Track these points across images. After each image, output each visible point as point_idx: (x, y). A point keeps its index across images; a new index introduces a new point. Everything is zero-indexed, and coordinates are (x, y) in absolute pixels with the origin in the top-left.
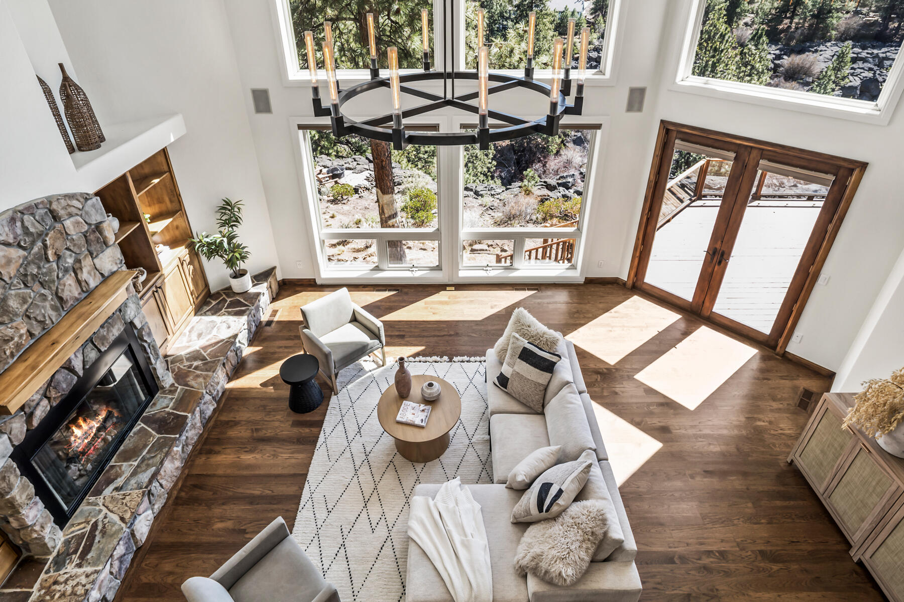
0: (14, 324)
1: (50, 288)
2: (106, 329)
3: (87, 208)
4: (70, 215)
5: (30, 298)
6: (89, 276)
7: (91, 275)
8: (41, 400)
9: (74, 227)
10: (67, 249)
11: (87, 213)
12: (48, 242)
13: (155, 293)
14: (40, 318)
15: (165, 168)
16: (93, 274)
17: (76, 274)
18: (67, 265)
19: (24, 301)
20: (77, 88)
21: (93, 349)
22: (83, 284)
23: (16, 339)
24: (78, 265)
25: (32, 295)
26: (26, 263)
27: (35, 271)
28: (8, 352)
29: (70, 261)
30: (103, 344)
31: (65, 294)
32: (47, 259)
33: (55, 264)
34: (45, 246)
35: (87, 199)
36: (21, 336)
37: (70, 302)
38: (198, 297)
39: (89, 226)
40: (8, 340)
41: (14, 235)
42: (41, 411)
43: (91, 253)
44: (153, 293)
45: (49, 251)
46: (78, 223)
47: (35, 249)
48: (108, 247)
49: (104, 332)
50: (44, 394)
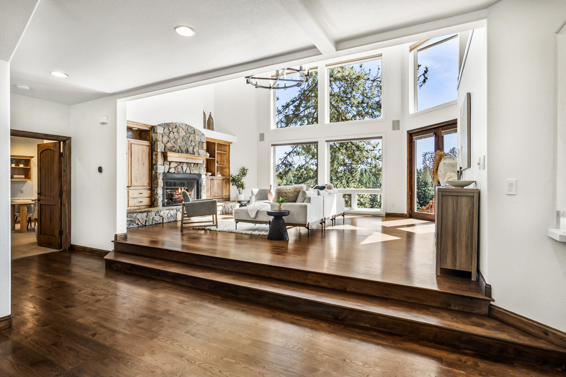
0: (177, 145)
1: (187, 146)
3: (202, 136)
4: (198, 135)
7: (196, 152)
8: (173, 168)
9: (197, 138)
10: (194, 141)
11: (202, 138)
12: (191, 136)
14: (182, 150)
15: (228, 151)
17: (193, 148)
19: (181, 143)
20: (212, 118)
21: (189, 169)
22: (194, 152)
24: (195, 147)
25: (183, 144)
26: (185, 136)
27: (186, 139)
28: (173, 150)
29: (193, 144)
30: (192, 171)
31: (189, 150)
32: (189, 139)
33: (190, 142)
34: (190, 136)
35: (203, 134)
36: (177, 149)
37: (189, 153)
38: (225, 196)
39: (201, 141)
40: (174, 147)
41: (185, 129)
42: (172, 170)
43: (199, 147)
44: (211, 179)
45: (190, 138)
46: (199, 138)
47: (188, 135)
48: (203, 149)
49: (194, 169)
50: (175, 168)
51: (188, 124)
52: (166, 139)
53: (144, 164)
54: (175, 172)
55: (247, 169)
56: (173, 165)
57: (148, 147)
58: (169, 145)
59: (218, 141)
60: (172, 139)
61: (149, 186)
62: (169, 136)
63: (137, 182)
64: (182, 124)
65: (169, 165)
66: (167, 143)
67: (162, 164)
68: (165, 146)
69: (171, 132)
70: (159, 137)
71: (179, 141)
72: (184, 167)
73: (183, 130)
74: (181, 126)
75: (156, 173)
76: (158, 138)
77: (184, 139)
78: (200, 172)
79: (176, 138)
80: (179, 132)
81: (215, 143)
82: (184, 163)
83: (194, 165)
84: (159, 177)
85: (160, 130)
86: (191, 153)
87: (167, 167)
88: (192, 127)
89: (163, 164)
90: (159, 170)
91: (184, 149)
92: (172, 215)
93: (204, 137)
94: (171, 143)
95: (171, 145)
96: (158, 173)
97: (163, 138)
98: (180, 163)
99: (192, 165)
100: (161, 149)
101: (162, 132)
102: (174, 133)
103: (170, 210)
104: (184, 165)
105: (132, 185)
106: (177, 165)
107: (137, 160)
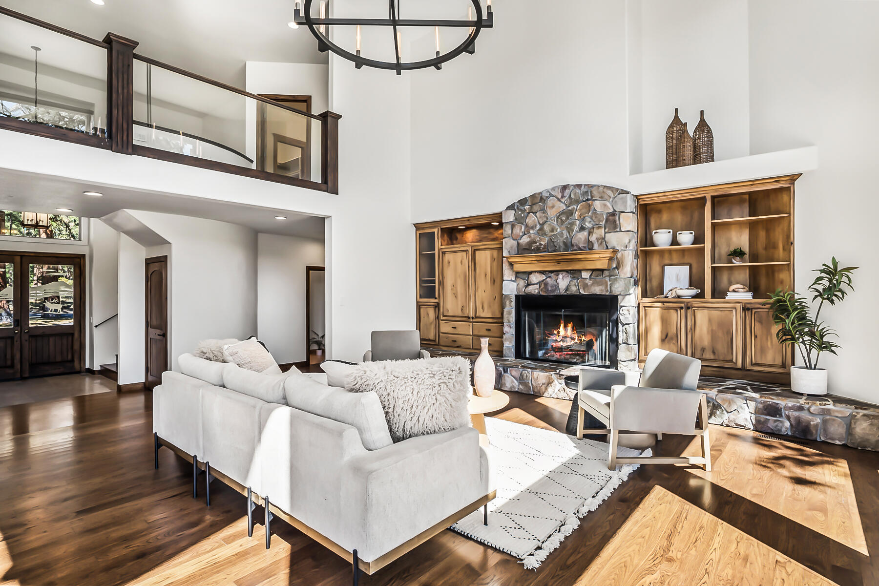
0: (542, 237)
1: (569, 233)
2: (591, 282)
3: (617, 199)
4: (602, 198)
5: (557, 231)
6: (596, 241)
7: (598, 241)
8: (536, 284)
9: (601, 206)
10: (591, 218)
11: (616, 202)
14: (555, 244)
15: (787, 208)
16: (600, 241)
17: (589, 235)
18: (584, 226)
19: (552, 231)
21: (575, 285)
22: (590, 243)
23: (538, 244)
24: (592, 230)
25: (558, 230)
26: (562, 213)
27: (564, 218)
28: (533, 248)
29: (588, 225)
30: (584, 289)
31: (574, 241)
32: (575, 216)
33: (578, 222)
34: (577, 209)
35: (620, 193)
36: (541, 244)
37: (575, 248)
40: (535, 242)
41: (563, 197)
42: (532, 289)
43: (605, 229)
45: (577, 213)
46: (605, 205)
47: (570, 208)
49: (589, 282)
50: (540, 283)
52: (518, 231)
53: (494, 281)
54: (539, 292)
55: (848, 269)
56: (535, 278)
58: (525, 240)
59: (717, 190)
60: (532, 228)
62: (526, 222)
63: (484, 311)
64: (553, 189)
65: (528, 279)
66: (521, 238)
67: (514, 279)
68: (518, 244)
69: (530, 213)
71: (546, 228)
72: (559, 281)
73: (559, 200)
74: (553, 193)
77: (559, 220)
78: (613, 288)
79: (541, 223)
80: (547, 208)
81: (704, 198)
82: (561, 273)
83: (591, 275)
85: (509, 217)
86: (581, 245)
87: (522, 283)
88: (585, 185)
89: (516, 278)
90: (505, 290)
91: (559, 242)
93: (622, 198)
94: (530, 237)
95: (528, 240)
97: (514, 229)
98: (552, 272)
99: (586, 274)
100: (509, 252)
101: (512, 219)
102: (537, 214)
104: (561, 276)
105: (477, 315)
106: (545, 278)
107: (484, 276)
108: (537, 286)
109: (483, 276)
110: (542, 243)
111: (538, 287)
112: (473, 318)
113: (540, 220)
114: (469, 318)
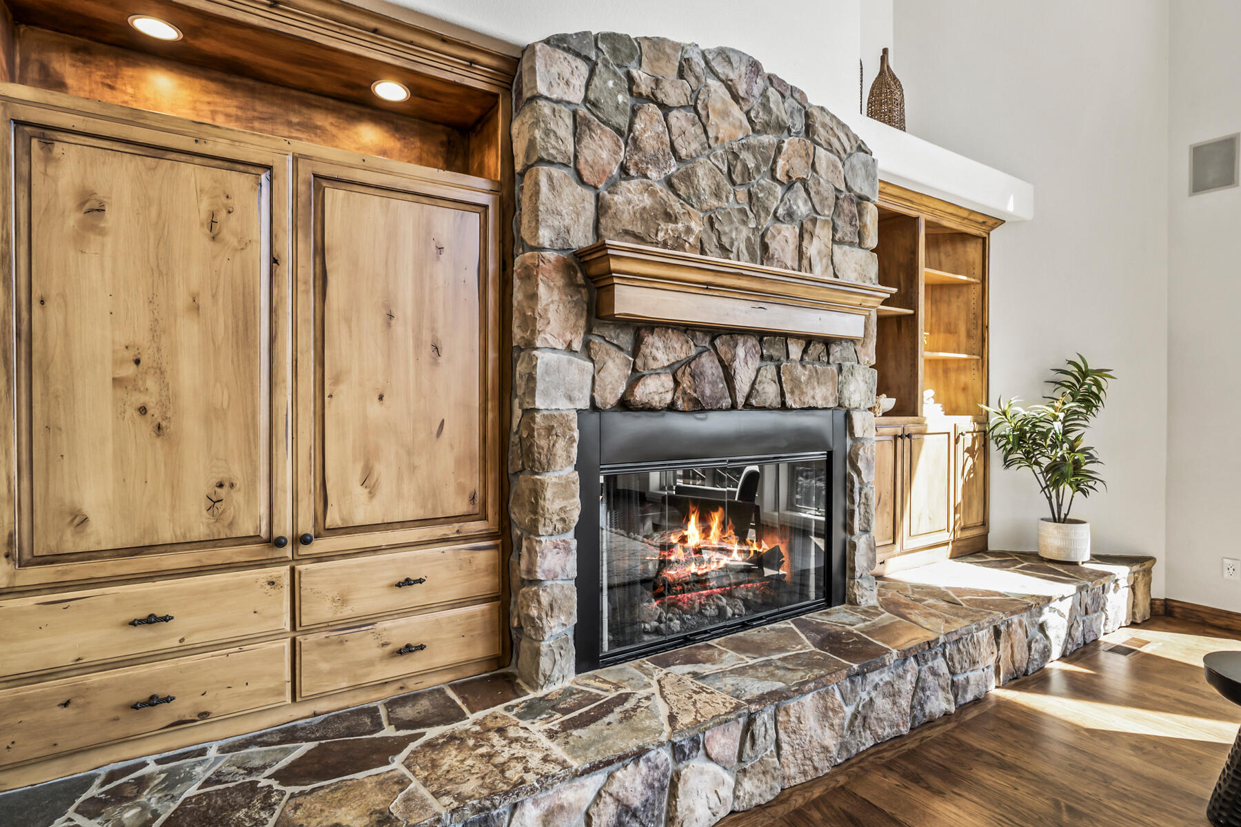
0: (689, 206)
1: (757, 216)
2: (806, 373)
3: (855, 163)
4: (830, 147)
5: (727, 199)
6: (818, 257)
7: (821, 259)
8: (664, 369)
9: (828, 168)
10: (806, 189)
11: (852, 168)
12: (785, 146)
13: (899, 440)
14: (725, 240)
15: (980, 271)
16: (824, 261)
17: (801, 236)
18: (795, 208)
19: (718, 193)
21: (774, 381)
22: (805, 260)
23: (680, 226)
24: (810, 225)
25: (732, 197)
26: (745, 142)
27: (750, 165)
28: (661, 235)
29: (802, 208)
30: (791, 393)
31: (774, 246)
32: (773, 170)
33: (779, 190)
34: (779, 149)
35: (861, 148)
36: (689, 230)
38: (963, 529)
39: (849, 189)
40: (670, 217)
41: (748, 94)
42: (656, 389)
43: (835, 229)
44: (896, 437)
45: (781, 162)
46: (836, 167)
47: (764, 138)
48: (860, 245)
49: (802, 374)
50: (674, 370)
51: (767, 69)
52: (605, 155)
53: (436, 349)
54: (673, 403)
56: (662, 349)
57: (474, 219)
58: (631, 199)
59: (934, 210)
60: (655, 161)
61: (485, 518)
62: (630, 129)
63: (372, 494)
64: (726, 56)
65: (635, 353)
66: (612, 186)
67: (577, 346)
68: (600, 208)
69: (647, 99)
70: (547, 132)
71: (702, 176)
72: (738, 365)
73: (735, 98)
74: (720, 68)
75: (530, 412)
76: (538, 134)
77: (738, 166)
78: (846, 394)
79: (683, 153)
80: (706, 107)
81: (917, 218)
82: (741, 340)
83: (805, 351)
84: (551, 449)
87: (616, 366)
88: (793, 88)
89: (587, 345)
90: (546, 394)
91: (739, 236)
92: (636, 802)
94: (648, 189)
95: (647, 201)
96: (538, 418)
97: (586, 140)
98: (713, 332)
99: (795, 350)
100: (567, 231)
101: (576, 93)
102: (673, 115)
103: (611, 768)
104: (741, 351)
105: (334, 518)
106: (693, 352)
107: (380, 320)
108: (668, 381)
109: (371, 320)
110: (693, 225)
111: (671, 384)
112: (305, 540)
113: (679, 143)
114: (279, 543)
